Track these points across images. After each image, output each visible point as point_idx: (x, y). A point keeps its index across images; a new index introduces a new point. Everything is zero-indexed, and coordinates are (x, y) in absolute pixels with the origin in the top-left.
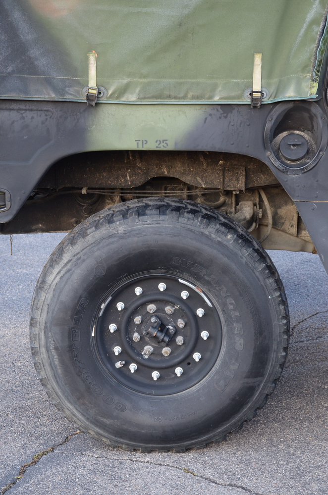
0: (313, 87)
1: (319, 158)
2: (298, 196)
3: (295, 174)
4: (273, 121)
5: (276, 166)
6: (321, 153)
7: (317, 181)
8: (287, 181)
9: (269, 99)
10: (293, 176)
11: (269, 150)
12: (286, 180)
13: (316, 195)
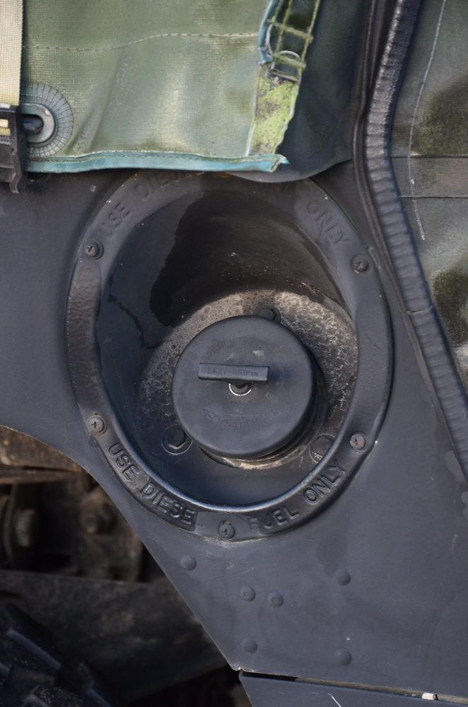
0: (271, 107)
1: (350, 465)
2: (254, 649)
3: (232, 537)
4: (106, 262)
5: (133, 488)
6: (358, 441)
7: (347, 581)
8: (193, 566)
9: (69, 149)
10: (225, 544)
11: (94, 405)
12: (184, 560)
13: (339, 654)
